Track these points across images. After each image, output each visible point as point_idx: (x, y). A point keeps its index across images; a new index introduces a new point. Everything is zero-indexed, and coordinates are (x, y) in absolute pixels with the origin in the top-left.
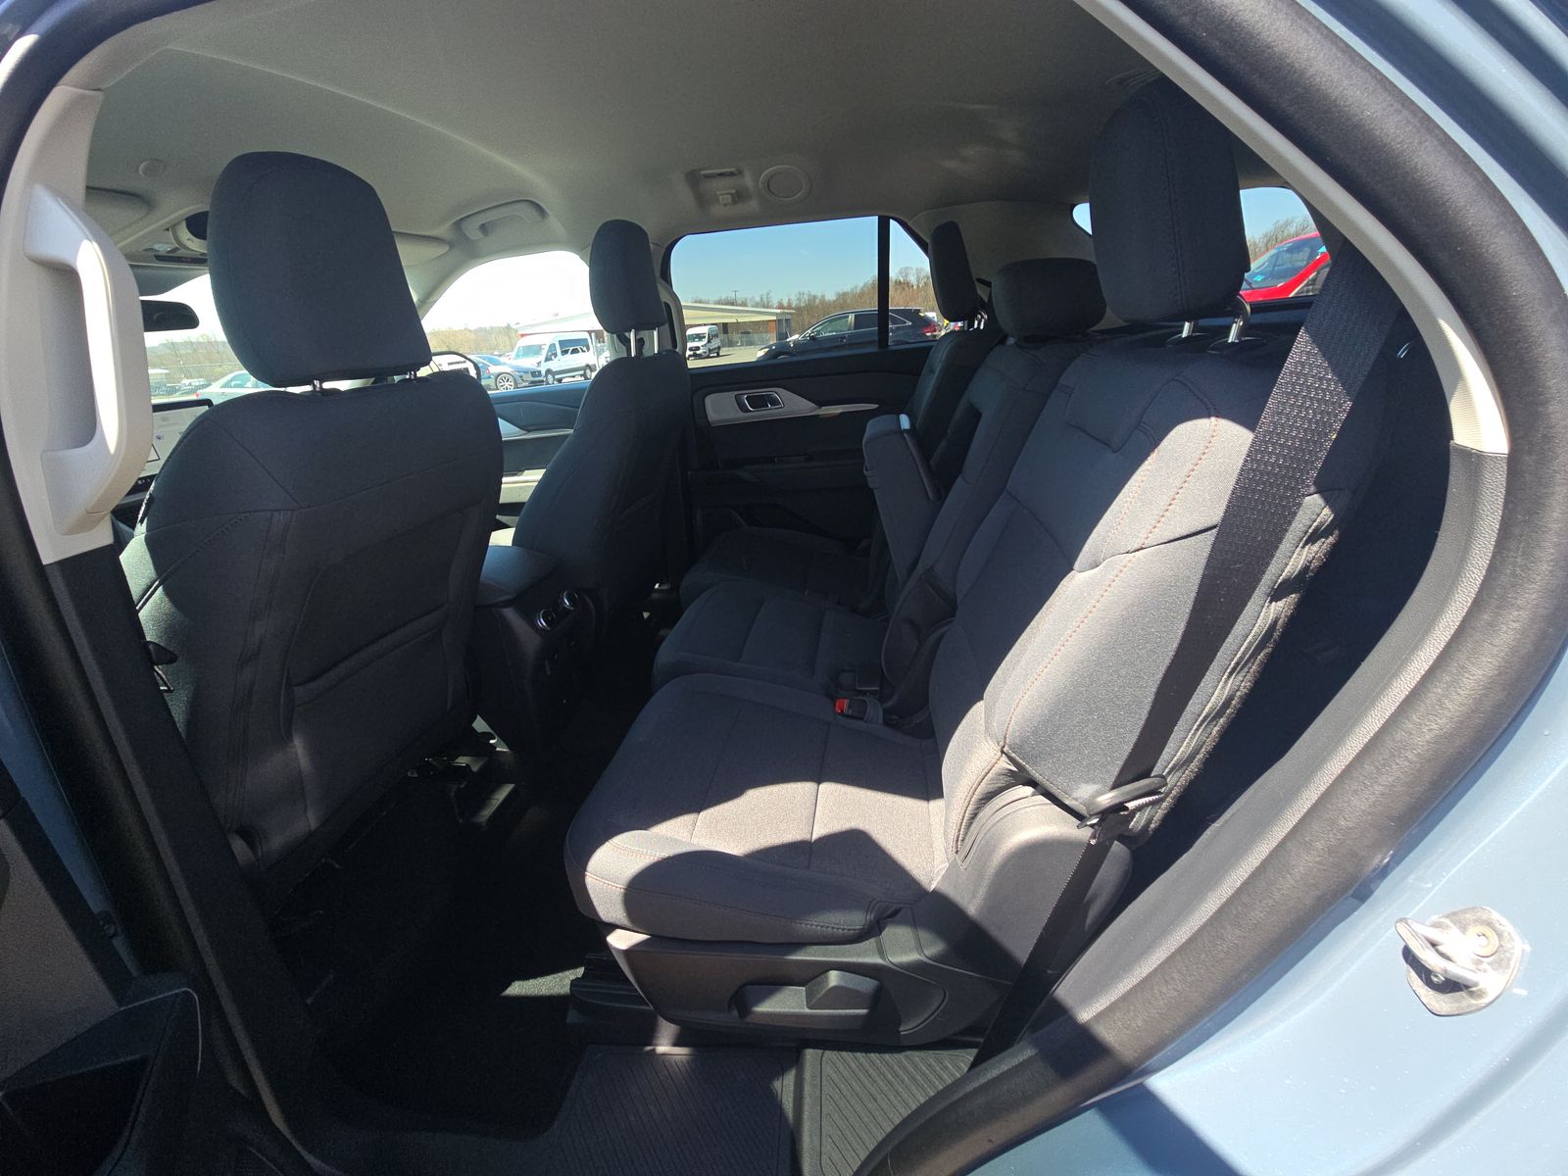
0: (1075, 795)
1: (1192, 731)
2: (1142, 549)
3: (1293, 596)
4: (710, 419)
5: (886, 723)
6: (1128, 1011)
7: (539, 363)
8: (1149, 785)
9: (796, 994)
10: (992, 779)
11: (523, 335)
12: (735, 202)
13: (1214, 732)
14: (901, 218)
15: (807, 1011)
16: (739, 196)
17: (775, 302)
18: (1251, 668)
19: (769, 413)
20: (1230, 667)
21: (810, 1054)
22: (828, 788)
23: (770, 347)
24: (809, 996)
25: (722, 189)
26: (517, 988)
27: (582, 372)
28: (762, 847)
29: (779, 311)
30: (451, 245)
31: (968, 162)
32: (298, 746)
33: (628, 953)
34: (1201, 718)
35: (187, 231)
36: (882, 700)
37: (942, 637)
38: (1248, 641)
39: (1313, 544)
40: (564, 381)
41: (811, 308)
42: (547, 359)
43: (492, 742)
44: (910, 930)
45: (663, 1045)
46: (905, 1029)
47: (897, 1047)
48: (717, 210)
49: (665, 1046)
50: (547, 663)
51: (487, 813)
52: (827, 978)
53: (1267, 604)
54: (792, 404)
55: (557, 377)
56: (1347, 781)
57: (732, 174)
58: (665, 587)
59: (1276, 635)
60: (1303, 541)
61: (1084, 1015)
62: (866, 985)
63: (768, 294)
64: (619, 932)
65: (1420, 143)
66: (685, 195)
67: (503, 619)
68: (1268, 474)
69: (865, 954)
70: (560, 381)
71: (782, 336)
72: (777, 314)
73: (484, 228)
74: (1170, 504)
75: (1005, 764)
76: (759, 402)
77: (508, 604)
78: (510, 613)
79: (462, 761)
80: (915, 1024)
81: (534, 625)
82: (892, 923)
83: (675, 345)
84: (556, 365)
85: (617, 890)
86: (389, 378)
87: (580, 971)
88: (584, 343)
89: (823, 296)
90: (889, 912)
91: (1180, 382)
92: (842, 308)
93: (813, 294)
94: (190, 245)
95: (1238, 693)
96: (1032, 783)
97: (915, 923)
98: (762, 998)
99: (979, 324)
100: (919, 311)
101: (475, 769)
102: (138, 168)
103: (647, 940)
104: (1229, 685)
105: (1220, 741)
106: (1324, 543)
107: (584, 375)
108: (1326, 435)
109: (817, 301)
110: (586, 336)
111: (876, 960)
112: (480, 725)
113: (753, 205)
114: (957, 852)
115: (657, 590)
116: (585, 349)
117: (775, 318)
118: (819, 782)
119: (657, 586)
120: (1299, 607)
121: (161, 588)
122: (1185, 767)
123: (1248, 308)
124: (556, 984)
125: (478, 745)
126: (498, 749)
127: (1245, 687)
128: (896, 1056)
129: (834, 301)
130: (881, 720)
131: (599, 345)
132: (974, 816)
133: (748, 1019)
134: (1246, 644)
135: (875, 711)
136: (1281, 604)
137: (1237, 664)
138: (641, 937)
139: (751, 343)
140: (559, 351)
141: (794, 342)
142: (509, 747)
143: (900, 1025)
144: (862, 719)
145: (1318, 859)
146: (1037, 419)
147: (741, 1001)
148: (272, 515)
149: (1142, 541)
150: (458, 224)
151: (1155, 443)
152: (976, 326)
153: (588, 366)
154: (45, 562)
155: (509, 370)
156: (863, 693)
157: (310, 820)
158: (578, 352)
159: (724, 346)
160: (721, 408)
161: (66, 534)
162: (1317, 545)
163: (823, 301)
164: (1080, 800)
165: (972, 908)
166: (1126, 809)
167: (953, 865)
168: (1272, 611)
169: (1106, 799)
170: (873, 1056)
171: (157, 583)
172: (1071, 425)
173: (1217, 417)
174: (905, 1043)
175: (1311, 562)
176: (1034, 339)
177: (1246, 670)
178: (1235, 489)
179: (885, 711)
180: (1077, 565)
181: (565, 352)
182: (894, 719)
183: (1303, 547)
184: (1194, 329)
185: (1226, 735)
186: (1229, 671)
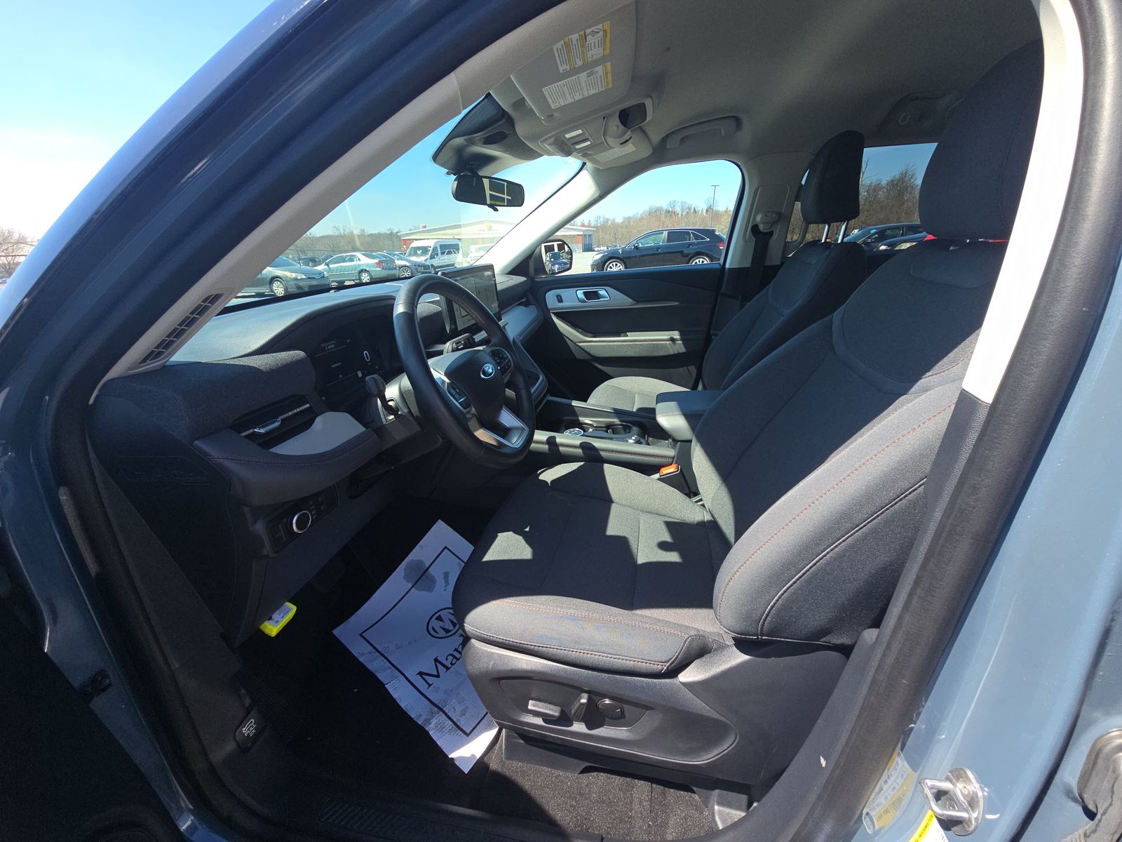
7: (426, 260)
42: (432, 257)
72: (583, 231)
84: (436, 262)
88: (456, 247)
89: (614, 220)
93: (606, 217)
100: (715, 230)
110: (458, 242)
140: (439, 252)
155: (408, 264)
158: (451, 253)
181: (443, 253)
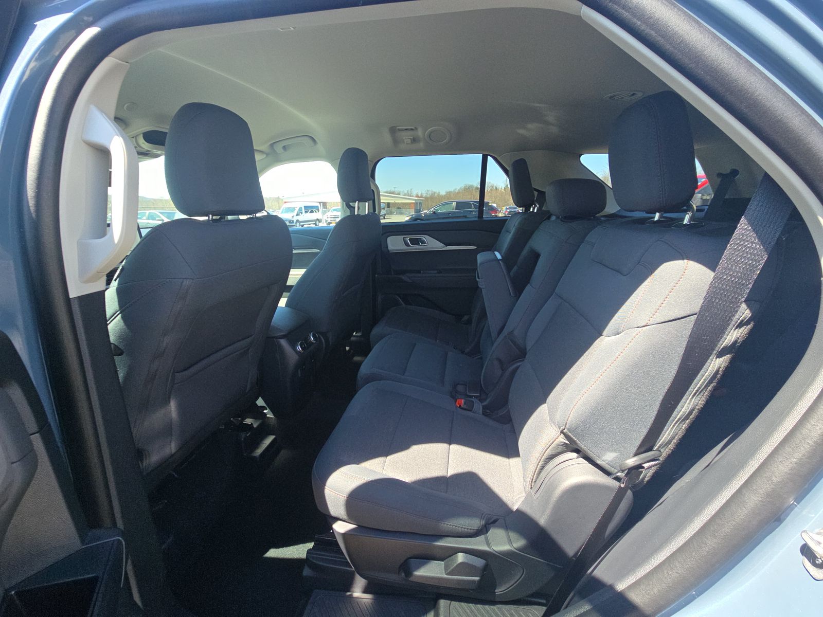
0: (604, 458)
1: (671, 427)
2: (646, 326)
3: (729, 355)
4: (389, 249)
5: (483, 414)
6: (649, 585)
7: (293, 216)
8: (653, 455)
9: (438, 565)
10: (554, 448)
11: (285, 202)
12: (412, 143)
13: (683, 428)
14: (495, 156)
15: (445, 576)
16: (415, 140)
17: (414, 194)
18: (704, 394)
19: (420, 247)
20: (693, 392)
21: (443, 603)
22: (454, 448)
23: (412, 215)
24: (446, 567)
25: (406, 137)
26: (273, 553)
27: (314, 222)
28: (421, 478)
29: (416, 198)
30: (267, 155)
31: (530, 131)
32: (173, 406)
33: (345, 535)
34: (676, 420)
35: (142, 138)
36: (481, 401)
37: (517, 368)
38: (703, 378)
39: (740, 328)
40: (305, 226)
41: (432, 198)
42: (298, 215)
43: (265, 411)
44: (504, 532)
45: (357, 592)
46: (499, 591)
47: (493, 603)
48: (402, 146)
49: (358, 592)
50: (299, 370)
51: (259, 451)
52: (457, 557)
53: (714, 359)
54: (432, 244)
55: (301, 224)
56: (776, 456)
57: (412, 129)
58: (359, 334)
59: (719, 376)
60: (735, 327)
61: (620, 587)
62: (479, 562)
63: (411, 190)
64: (339, 522)
65: (811, 131)
66: (387, 137)
67: (280, 346)
68: (723, 290)
69: (478, 544)
70: (303, 226)
71: (418, 211)
72: (415, 200)
73: (284, 148)
74: (662, 303)
75: (562, 439)
76: (415, 242)
77: (283, 337)
78: (283, 342)
79: (248, 421)
80: (506, 588)
81: (295, 350)
82: (493, 526)
83: (374, 210)
84: (301, 218)
85: (343, 498)
86: (226, 217)
87: (310, 545)
88: (317, 208)
89: (439, 192)
90: (492, 520)
91: (662, 241)
92: (448, 199)
93: (434, 191)
94: (143, 146)
95: (697, 407)
96: (577, 451)
97: (506, 527)
98: (418, 567)
99: (534, 209)
100: (489, 202)
101: (255, 426)
102: (124, 106)
103: (356, 528)
104: (692, 403)
105: (685, 434)
106: (745, 328)
107: (315, 224)
108: (754, 271)
109: (436, 195)
110: (318, 204)
111: (484, 548)
112: (260, 402)
113: (421, 145)
114: (531, 488)
115: (355, 336)
116: (317, 211)
117: (414, 202)
118: (450, 444)
119: (354, 334)
120: (732, 362)
121: (120, 315)
122: (666, 447)
123: (695, 207)
124: (298, 551)
125: (257, 413)
126: (268, 416)
127: (701, 404)
128: (492, 607)
129: (444, 195)
130: (481, 412)
131: (324, 209)
132: (543, 467)
133: (411, 579)
134: (702, 380)
135: (478, 406)
136: (722, 359)
137: (697, 391)
138: (352, 526)
139: (401, 214)
140: (303, 211)
141: (425, 213)
142: (274, 415)
143: (495, 589)
144: (471, 411)
145: (761, 499)
146: (572, 258)
147: (406, 568)
148: (183, 282)
149: (647, 322)
150: (272, 145)
151: (651, 271)
152: (531, 210)
153: (318, 219)
154: (71, 297)
156: (471, 397)
157: (172, 447)
158: (313, 212)
159: (388, 214)
160: (395, 244)
161: (84, 283)
162: (743, 328)
163: (439, 195)
164: (607, 462)
165: (542, 521)
166: (643, 468)
167: (529, 495)
168: (717, 362)
169: (631, 462)
170: (479, 606)
171: (118, 312)
172: (595, 261)
173: (688, 260)
174: (498, 599)
175: (738, 338)
176: (569, 218)
177: (702, 394)
178: (706, 296)
179: (484, 407)
180: (605, 333)
181: (306, 212)
182: (488, 411)
183: (735, 330)
184: (661, 217)
185: (689, 430)
186: (692, 394)
